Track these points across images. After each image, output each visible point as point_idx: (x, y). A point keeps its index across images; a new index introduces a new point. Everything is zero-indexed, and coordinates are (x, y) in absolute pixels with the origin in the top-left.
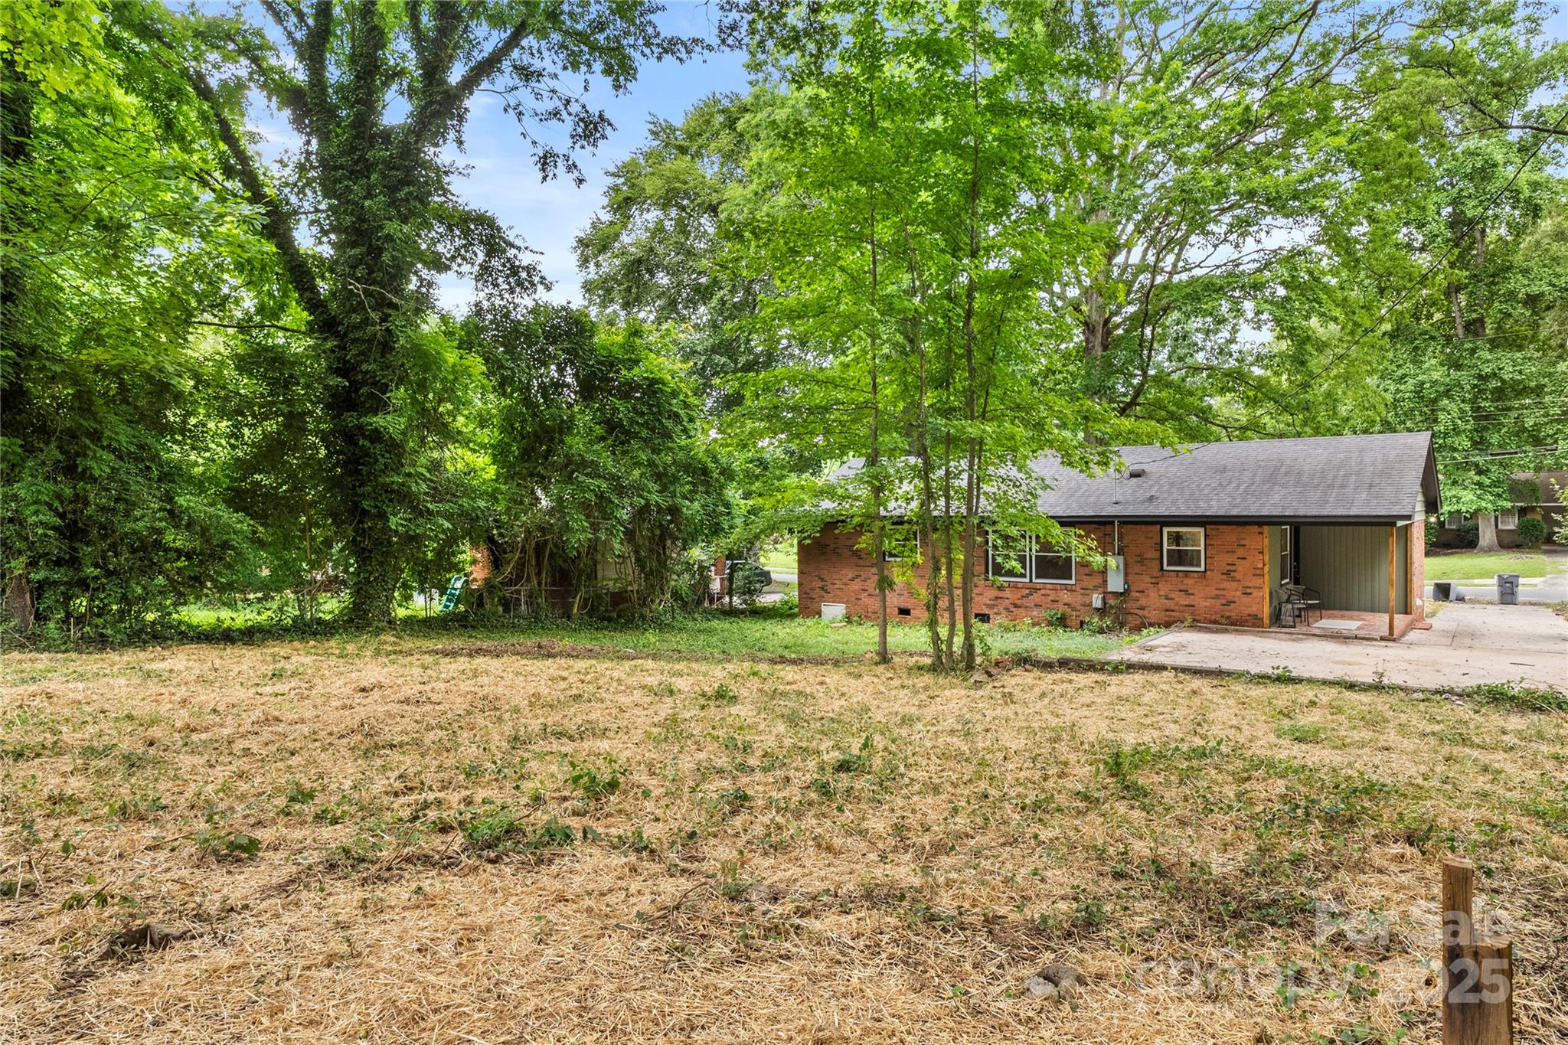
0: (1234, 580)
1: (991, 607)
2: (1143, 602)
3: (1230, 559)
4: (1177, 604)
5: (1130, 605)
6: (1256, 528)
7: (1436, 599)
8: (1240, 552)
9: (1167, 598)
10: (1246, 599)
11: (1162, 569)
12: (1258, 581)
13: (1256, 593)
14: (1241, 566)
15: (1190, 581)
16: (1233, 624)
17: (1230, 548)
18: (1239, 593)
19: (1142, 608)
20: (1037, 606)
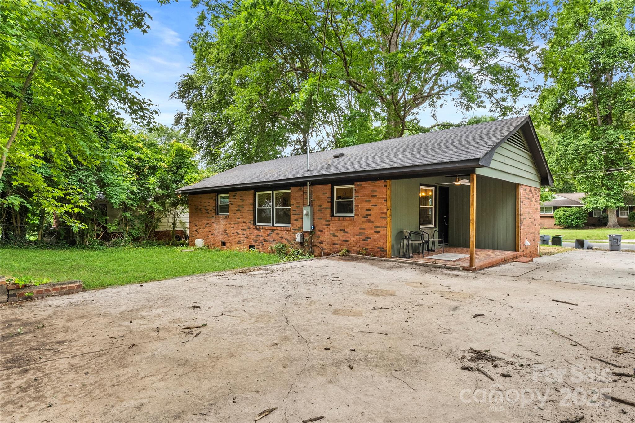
0: (370, 221)
1: (255, 241)
2: (322, 238)
3: (367, 206)
4: (339, 240)
5: (316, 240)
6: (382, 182)
7: (576, 247)
8: (374, 201)
9: (334, 236)
10: (376, 236)
11: (333, 215)
12: (384, 222)
13: (383, 232)
14: (374, 211)
15: (346, 223)
16: (369, 254)
17: (367, 198)
18: (373, 231)
19: (321, 243)
20: (274, 240)
